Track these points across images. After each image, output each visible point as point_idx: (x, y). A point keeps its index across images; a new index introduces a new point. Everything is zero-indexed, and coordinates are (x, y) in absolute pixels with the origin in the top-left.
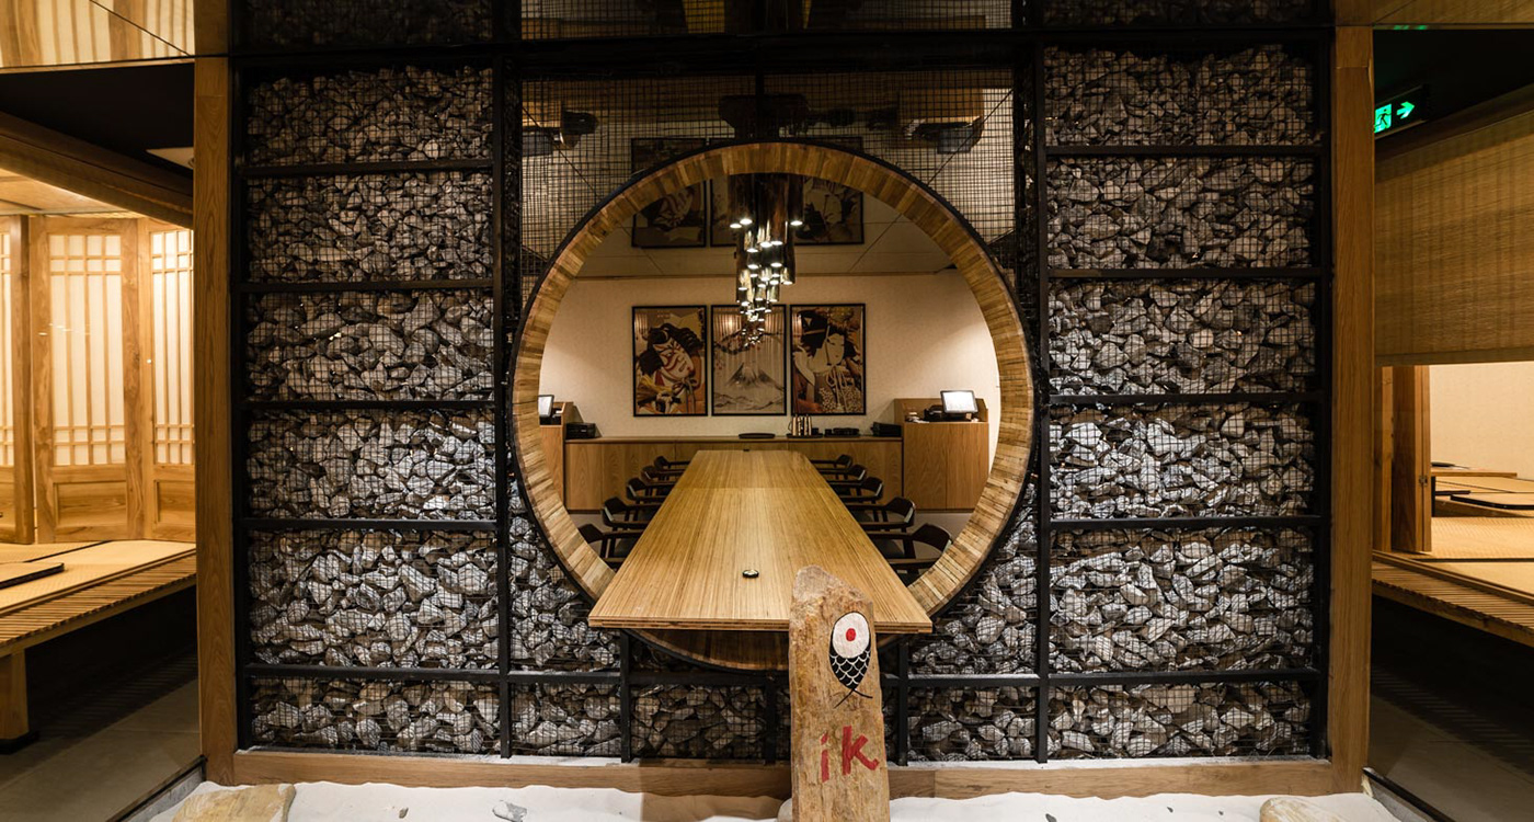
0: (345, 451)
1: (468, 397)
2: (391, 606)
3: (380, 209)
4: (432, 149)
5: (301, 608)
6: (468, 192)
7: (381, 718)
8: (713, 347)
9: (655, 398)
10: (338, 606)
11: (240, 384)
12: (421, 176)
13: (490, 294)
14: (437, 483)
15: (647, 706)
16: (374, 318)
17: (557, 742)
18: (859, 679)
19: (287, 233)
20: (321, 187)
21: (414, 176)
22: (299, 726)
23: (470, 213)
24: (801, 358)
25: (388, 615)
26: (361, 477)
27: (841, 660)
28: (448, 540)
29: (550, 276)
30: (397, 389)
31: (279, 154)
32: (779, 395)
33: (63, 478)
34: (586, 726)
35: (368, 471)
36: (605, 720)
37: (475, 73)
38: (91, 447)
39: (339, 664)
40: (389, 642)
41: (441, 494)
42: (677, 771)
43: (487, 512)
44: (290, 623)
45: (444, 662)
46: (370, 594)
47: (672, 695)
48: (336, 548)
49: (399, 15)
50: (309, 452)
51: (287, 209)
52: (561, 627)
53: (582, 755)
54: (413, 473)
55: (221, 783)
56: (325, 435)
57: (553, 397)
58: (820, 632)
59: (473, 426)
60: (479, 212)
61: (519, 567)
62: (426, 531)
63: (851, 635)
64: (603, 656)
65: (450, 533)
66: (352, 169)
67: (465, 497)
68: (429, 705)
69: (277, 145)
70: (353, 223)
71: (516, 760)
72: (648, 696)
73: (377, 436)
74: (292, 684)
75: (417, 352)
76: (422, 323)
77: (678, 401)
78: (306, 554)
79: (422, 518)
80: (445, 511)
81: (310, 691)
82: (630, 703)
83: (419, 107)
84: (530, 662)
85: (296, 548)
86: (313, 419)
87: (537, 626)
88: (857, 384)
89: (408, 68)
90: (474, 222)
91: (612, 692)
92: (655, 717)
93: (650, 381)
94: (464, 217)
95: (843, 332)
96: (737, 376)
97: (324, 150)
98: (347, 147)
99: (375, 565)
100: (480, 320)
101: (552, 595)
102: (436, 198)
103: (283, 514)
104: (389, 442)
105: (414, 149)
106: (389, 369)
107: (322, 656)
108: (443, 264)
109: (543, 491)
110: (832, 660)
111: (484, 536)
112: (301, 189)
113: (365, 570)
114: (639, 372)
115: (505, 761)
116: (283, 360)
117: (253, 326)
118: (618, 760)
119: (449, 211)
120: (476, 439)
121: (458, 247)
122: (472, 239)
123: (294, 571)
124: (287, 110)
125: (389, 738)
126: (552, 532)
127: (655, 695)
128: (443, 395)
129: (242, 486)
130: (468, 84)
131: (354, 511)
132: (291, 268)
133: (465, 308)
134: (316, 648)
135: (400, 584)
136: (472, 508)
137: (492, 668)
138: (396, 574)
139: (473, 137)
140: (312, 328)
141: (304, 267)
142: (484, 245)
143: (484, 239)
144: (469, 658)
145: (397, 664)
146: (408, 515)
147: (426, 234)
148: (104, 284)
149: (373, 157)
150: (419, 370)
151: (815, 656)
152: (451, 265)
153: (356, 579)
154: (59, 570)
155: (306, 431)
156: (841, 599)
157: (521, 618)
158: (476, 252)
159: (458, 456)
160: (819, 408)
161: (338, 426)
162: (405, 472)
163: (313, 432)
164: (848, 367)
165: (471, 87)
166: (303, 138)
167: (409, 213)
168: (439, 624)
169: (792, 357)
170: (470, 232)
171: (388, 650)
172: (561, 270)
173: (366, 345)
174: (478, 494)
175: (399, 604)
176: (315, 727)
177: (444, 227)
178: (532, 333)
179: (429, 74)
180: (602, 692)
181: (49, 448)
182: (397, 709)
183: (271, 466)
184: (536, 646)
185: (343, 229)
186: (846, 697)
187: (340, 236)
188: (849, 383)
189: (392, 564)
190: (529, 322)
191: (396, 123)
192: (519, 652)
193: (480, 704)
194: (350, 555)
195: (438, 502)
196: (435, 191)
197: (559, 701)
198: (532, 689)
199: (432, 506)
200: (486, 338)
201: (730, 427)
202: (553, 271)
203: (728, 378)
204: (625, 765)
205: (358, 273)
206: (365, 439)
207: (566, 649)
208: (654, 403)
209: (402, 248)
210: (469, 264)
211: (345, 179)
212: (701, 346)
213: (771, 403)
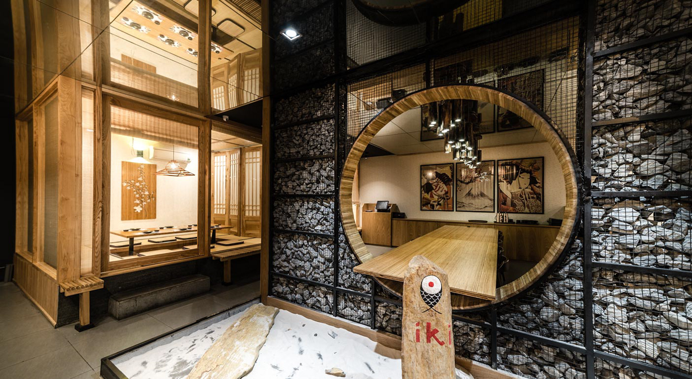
0: (296, 210)
1: (328, 193)
2: (305, 259)
3: (305, 134)
4: (319, 114)
5: (284, 257)
6: (329, 126)
7: (302, 295)
8: (457, 181)
9: (429, 203)
10: (293, 258)
11: (272, 190)
12: (316, 123)
13: (334, 159)
14: (319, 221)
15: (381, 310)
16: (304, 169)
17: (351, 316)
18: (435, 304)
19: (283, 145)
20: (291, 130)
21: (314, 123)
22: (282, 292)
23: (329, 133)
24: (504, 186)
25: (305, 262)
26: (299, 218)
27: (426, 293)
28: (321, 240)
29: (351, 151)
30: (309, 191)
31: (282, 122)
32: (491, 203)
33: (247, 219)
34: (360, 313)
35: (301, 216)
36: (366, 311)
37: (331, 86)
38: (253, 211)
39: (292, 275)
40: (305, 271)
41: (320, 225)
42: (390, 337)
43: (332, 232)
44: (281, 261)
45: (319, 280)
46: (300, 254)
47: (390, 308)
48: (293, 239)
49: (310, 72)
50: (287, 210)
51: (283, 138)
52: (353, 274)
53: (359, 323)
54: (312, 218)
55: (264, 304)
56: (291, 205)
57: (388, 202)
58: (416, 280)
59: (329, 203)
60: (332, 132)
61: (341, 251)
62: (316, 236)
63: (431, 285)
64: (367, 287)
65: (322, 238)
66: (299, 123)
67: (326, 226)
68: (314, 293)
69: (281, 119)
70: (299, 140)
71: (338, 318)
72: (382, 306)
73: (303, 205)
74: (281, 279)
75: (314, 179)
76: (316, 170)
77: (440, 205)
78: (286, 240)
79: (315, 232)
80: (321, 231)
81: (285, 282)
82: (375, 307)
83: (315, 101)
84: (344, 285)
85: (284, 238)
86: (288, 200)
87: (346, 273)
88: (538, 198)
89: (313, 89)
90: (330, 136)
91: (370, 302)
92: (385, 315)
93: (428, 196)
94: (327, 134)
95: (529, 172)
96: (469, 194)
97: (292, 118)
98: (297, 117)
99: (302, 245)
100: (332, 168)
101: (351, 263)
102: (320, 129)
103: (281, 228)
104: (306, 207)
105: (314, 114)
106: (307, 184)
107: (288, 272)
108: (321, 150)
109: (350, 226)
110: (422, 293)
111: (331, 239)
112: (286, 131)
113: (300, 247)
114: (423, 192)
115: (334, 317)
116: (282, 182)
117: (275, 172)
118: (370, 328)
119: (323, 133)
120: (330, 207)
121: (326, 145)
122: (329, 141)
123: (283, 245)
124: (283, 108)
125: (304, 302)
126: (350, 240)
127: (384, 307)
128: (321, 193)
129: (272, 218)
130: (329, 90)
131: (297, 228)
132: (284, 155)
133: (327, 164)
134: (287, 269)
135: (308, 253)
136: (328, 230)
137: (332, 285)
138: (307, 249)
139: (330, 107)
140: (289, 172)
141: (287, 154)
142: (333, 143)
143: (333, 141)
144: (326, 280)
145: (307, 278)
146: (311, 231)
147: (317, 141)
148: (253, 165)
149: (304, 119)
150: (315, 185)
151: (413, 289)
152: (324, 150)
153: (297, 250)
154: (243, 243)
155: (287, 203)
156: (427, 269)
157: (341, 269)
158: (330, 145)
159: (324, 213)
160: (513, 210)
161: (294, 202)
162: (310, 217)
163: (288, 204)
164: (532, 189)
165: (330, 91)
166: (287, 116)
167: (313, 135)
168: (318, 267)
169: (498, 185)
170: (329, 139)
171: (305, 273)
172: (355, 149)
173: (301, 177)
174: (330, 225)
175: (307, 259)
176: (286, 294)
177: (322, 138)
178: (346, 171)
179: (318, 89)
180: (366, 301)
181: (244, 211)
182: (306, 292)
183: (278, 214)
184: (345, 280)
185: (296, 142)
186: (428, 310)
187: (296, 144)
188: (533, 198)
189: (306, 246)
190: (345, 167)
191: (309, 107)
192: (341, 281)
193: (328, 296)
194: (296, 242)
195: (319, 228)
196: (319, 127)
197: (352, 301)
198: (344, 295)
199: (317, 228)
200: (333, 174)
201: (465, 217)
202: (352, 149)
203: (464, 195)
204: (372, 330)
205: (300, 155)
206: (301, 206)
207: (354, 282)
208: (429, 205)
209: (311, 146)
210: (329, 149)
211: (297, 127)
212: (451, 181)
213: (486, 207)
